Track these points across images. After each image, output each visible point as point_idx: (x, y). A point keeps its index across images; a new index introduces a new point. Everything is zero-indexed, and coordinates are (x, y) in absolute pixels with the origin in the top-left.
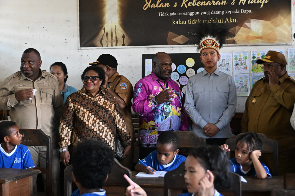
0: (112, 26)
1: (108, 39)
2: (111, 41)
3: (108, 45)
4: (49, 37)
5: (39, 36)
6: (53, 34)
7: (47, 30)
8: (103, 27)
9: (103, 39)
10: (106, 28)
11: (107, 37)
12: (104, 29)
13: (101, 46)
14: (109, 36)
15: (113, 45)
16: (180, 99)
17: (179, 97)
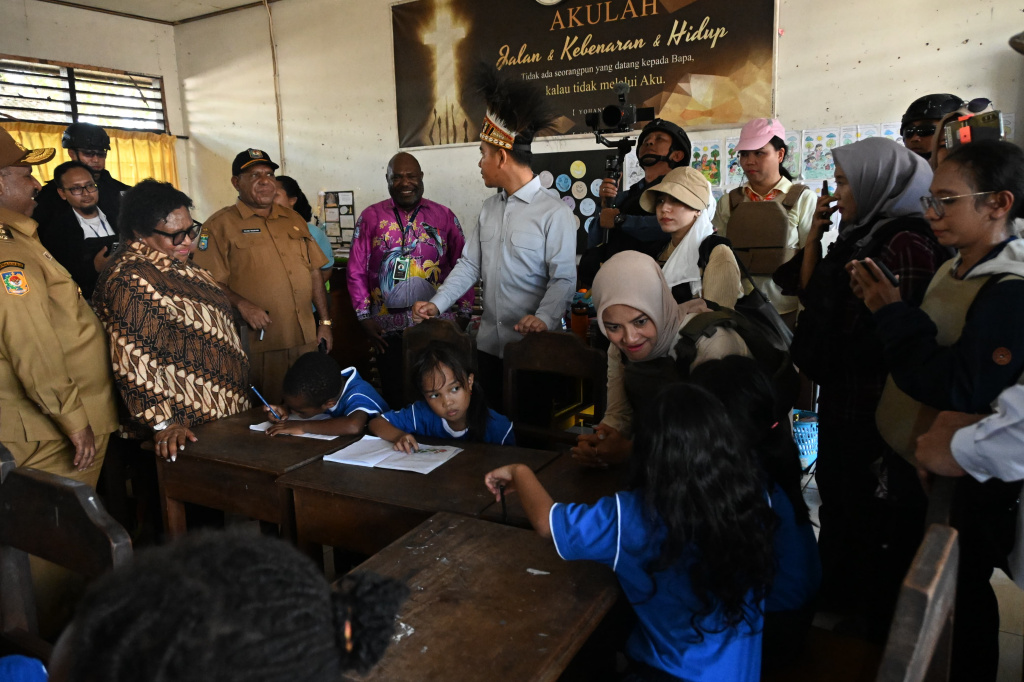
0: (447, 106)
1: (441, 130)
2: (446, 134)
3: (442, 142)
4: (355, 132)
7: (351, 120)
8: (432, 109)
9: (434, 130)
10: (437, 110)
11: (440, 127)
12: (435, 112)
13: (430, 145)
14: (444, 125)
15: (449, 141)
16: (438, 243)
17: (436, 239)
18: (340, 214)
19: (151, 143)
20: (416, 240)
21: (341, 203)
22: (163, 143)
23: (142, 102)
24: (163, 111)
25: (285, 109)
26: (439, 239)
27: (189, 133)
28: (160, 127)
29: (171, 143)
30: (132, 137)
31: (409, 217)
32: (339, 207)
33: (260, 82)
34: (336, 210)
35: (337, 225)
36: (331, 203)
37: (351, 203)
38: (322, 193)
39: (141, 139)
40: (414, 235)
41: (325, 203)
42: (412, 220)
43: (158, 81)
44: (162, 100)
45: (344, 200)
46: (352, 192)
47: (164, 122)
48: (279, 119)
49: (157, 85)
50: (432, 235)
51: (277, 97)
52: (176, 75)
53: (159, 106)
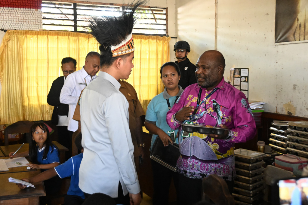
0: (305, 16)
1: (301, 32)
2: (304, 34)
3: (301, 39)
4: (252, 33)
5: (245, 33)
6: (255, 30)
7: (250, 26)
8: (296, 18)
9: (296, 32)
10: (299, 19)
11: (300, 29)
12: (298, 20)
13: (293, 41)
14: (302, 28)
15: (305, 38)
16: (219, 116)
17: (218, 113)
18: (241, 81)
19: (158, 41)
20: (205, 111)
21: (242, 75)
22: (164, 40)
23: (154, 20)
24: (166, 25)
25: (220, 21)
26: (221, 114)
27: (178, 35)
28: (164, 33)
29: (168, 41)
30: (149, 38)
31: (207, 94)
32: (241, 77)
33: (209, 7)
34: (239, 79)
35: (239, 87)
36: (237, 75)
37: (247, 76)
38: (233, 69)
39: (153, 39)
40: (205, 108)
41: (234, 74)
42: (207, 98)
43: (165, 10)
44: (166, 19)
45: (244, 73)
46: (248, 69)
47: (166, 30)
48: (216, 27)
49: (164, 12)
50: (215, 109)
51: (216, 15)
52: (175, 6)
53: (164, 22)
